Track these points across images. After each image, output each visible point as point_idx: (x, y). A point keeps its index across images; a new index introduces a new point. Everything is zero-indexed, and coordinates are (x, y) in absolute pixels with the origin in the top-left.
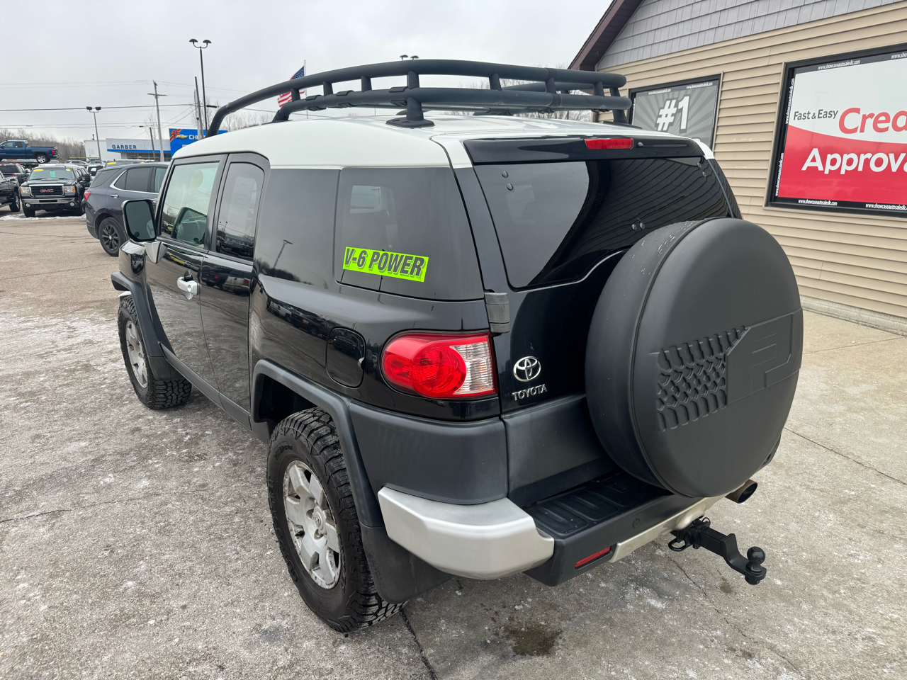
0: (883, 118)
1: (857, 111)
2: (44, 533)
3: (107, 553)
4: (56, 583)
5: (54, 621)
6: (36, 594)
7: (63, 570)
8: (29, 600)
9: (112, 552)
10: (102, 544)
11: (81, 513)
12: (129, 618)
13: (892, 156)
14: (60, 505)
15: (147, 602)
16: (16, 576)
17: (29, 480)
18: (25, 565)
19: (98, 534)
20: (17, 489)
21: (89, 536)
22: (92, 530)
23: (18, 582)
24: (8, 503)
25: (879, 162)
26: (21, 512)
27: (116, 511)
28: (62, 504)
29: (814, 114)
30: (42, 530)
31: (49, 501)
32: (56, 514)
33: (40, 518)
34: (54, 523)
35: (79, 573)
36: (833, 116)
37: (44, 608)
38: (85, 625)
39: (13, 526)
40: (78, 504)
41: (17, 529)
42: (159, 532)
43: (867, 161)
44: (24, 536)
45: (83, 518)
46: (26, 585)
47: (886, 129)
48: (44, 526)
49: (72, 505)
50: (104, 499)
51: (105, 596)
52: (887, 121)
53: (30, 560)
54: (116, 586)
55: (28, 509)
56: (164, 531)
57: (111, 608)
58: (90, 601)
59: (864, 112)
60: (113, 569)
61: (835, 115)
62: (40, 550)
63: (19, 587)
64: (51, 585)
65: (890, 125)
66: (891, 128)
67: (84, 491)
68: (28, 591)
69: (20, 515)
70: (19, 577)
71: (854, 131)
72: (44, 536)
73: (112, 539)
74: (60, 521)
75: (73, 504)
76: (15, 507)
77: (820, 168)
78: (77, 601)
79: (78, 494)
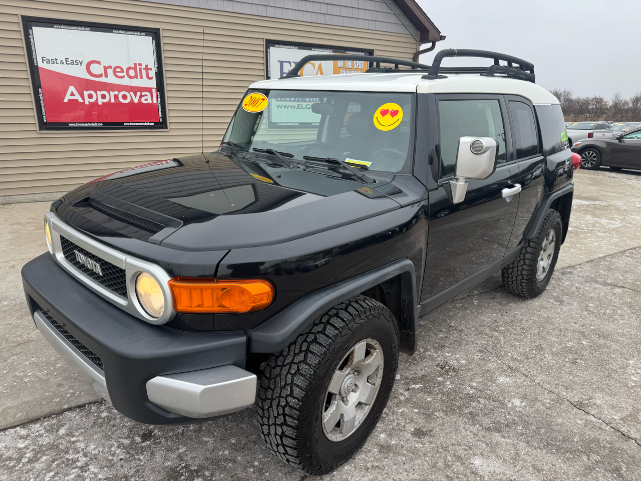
0: (118, 70)
1: (99, 63)
2: (599, 399)
3: (578, 361)
4: (617, 367)
5: (630, 354)
6: (630, 370)
7: (608, 370)
8: (635, 370)
9: (575, 359)
10: (574, 367)
11: (564, 393)
12: (599, 334)
13: (132, 93)
14: (570, 410)
15: (586, 333)
16: (634, 386)
17: (568, 459)
18: (625, 389)
19: (570, 373)
20: (585, 458)
21: (577, 376)
22: (571, 377)
23: (635, 382)
24: (604, 447)
25: (125, 97)
26: (600, 428)
27: (544, 377)
28: (568, 410)
29: (61, 61)
30: (598, 402)
31: (573, 421)
32: (579, 406)
33: (592, 412)
34: (586, 400)
35: (602, 363)
36: (80, 64)
37: (631, 362)
38: (618, 344)
39: (615, 420)
40: (559, 400)
41: (614, 417)
42: (542, 350)
43: (116, 97)
44: (613, 407)
45: (567, 389)
46: (632, 377)
47: (123, 77)
48: (594, 404)
49: (563, 404)
50: (539, 391)
51: (600, 347)
52: (122, 71)
53: (621, 389)
54: (591, 346)
55: (594, 427)
56: (539, 348)
57: (602, 341)
58: (608, 350)
59: (103, 64)
60: (585, 353)
61: (81, 64)
62: (611, 390)
63: (637, 379)
64: (619, 368)
65: (125, 74)
66: (126, 76)
67: (542, 408)
68: (633, 375)
69: (603, 426)
70: (633, 384)
71: (101, 76)
72: (601, 396)
73: (568, 365)
74: (582, 398)
75: (561, 404)
76: (602, 437)
77: (81, 100)
78: (613, 354)
79: (549, 408)
